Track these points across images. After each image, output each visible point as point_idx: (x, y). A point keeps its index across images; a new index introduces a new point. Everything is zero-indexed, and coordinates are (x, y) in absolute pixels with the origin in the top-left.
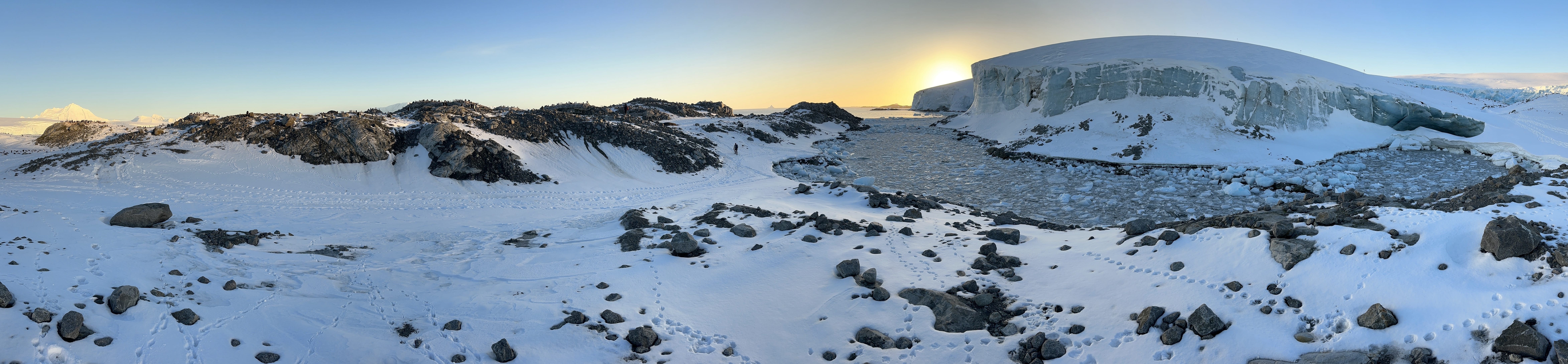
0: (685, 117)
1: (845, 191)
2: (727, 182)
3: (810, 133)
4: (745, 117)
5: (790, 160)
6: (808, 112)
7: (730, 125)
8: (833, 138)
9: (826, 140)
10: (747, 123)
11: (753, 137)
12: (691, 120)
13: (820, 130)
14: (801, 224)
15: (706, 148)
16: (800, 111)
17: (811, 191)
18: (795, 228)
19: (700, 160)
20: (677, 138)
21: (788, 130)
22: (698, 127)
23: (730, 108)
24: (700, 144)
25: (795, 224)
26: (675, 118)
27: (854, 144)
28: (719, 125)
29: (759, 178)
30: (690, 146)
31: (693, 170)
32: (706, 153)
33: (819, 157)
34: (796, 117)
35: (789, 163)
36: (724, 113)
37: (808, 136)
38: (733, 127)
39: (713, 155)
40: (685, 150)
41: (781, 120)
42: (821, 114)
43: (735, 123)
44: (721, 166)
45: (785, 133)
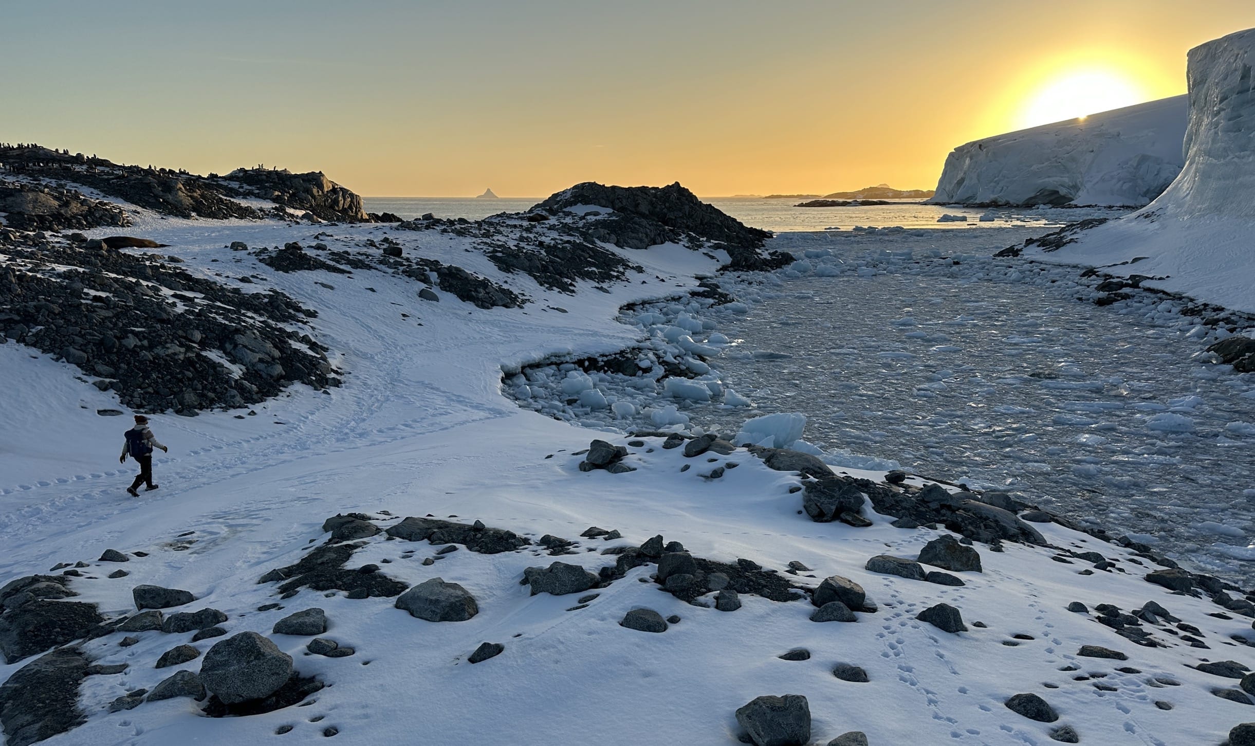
0: (187, 217)
1: (731, 466)
2: (361, 435)
3: (610, 278)
4: (406, 226)
5: (553, 359)
6: (604, 213)
7: (357, 250)
8: (681, 291)
9: (658, 301)
10: (414, 244)
11: (436, 290)
12: (213, 230)
13: (640, 269)
14: (613, 573)
15: (280, 325)
16: (580, 210)
17: (628, 460)
18: (596, 585)
19: (261, 366)
20: (165, 291)
21: (545, 269)
22: (241, 254)
23: (352, 195)
24: (256, 312)
25: (596, 573)
26: (149, 220)
27: (742, 312)
28: (318, 247)
29: (462, 416)
30: (220, 319)
31: (238, 398)
32: (280, 339)
33: (640, 349)
34: (566, 229)
35: (550, 370)
36: (332, 207)
37: (605, 285)
38: (368, 256)
39: (304, 348)
40: (203, 332)
41: (522, 239)
42: (644, 222)
43: (372, 244)
44: (337, 383)
45: (536, 278)
